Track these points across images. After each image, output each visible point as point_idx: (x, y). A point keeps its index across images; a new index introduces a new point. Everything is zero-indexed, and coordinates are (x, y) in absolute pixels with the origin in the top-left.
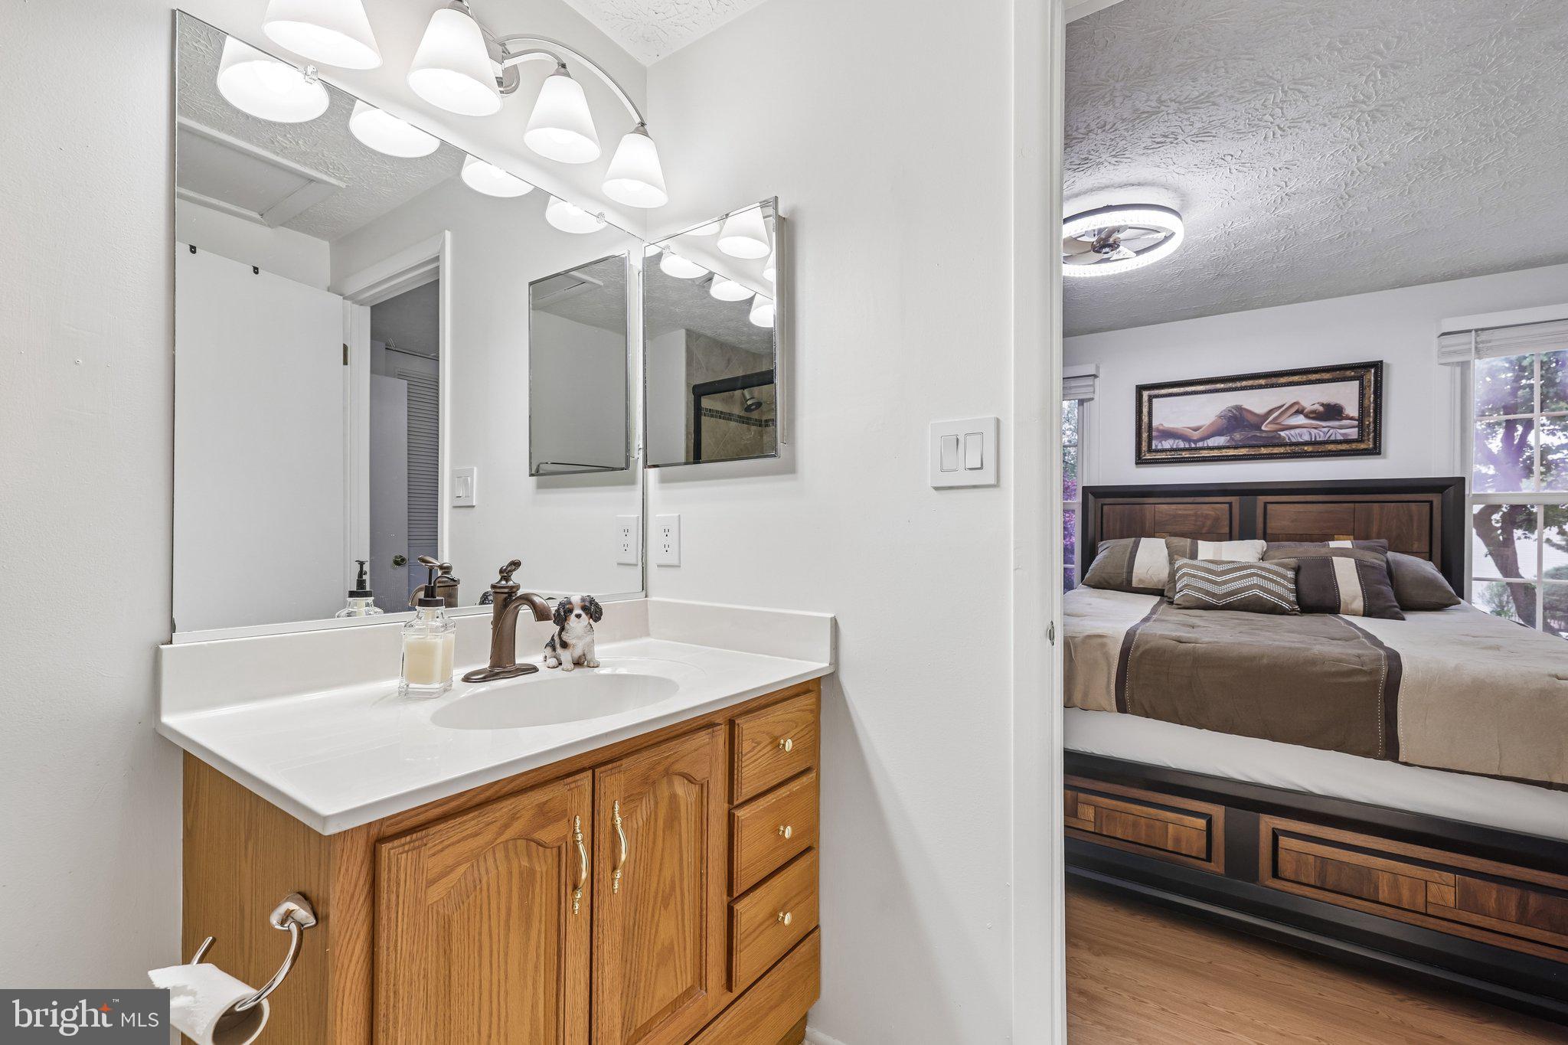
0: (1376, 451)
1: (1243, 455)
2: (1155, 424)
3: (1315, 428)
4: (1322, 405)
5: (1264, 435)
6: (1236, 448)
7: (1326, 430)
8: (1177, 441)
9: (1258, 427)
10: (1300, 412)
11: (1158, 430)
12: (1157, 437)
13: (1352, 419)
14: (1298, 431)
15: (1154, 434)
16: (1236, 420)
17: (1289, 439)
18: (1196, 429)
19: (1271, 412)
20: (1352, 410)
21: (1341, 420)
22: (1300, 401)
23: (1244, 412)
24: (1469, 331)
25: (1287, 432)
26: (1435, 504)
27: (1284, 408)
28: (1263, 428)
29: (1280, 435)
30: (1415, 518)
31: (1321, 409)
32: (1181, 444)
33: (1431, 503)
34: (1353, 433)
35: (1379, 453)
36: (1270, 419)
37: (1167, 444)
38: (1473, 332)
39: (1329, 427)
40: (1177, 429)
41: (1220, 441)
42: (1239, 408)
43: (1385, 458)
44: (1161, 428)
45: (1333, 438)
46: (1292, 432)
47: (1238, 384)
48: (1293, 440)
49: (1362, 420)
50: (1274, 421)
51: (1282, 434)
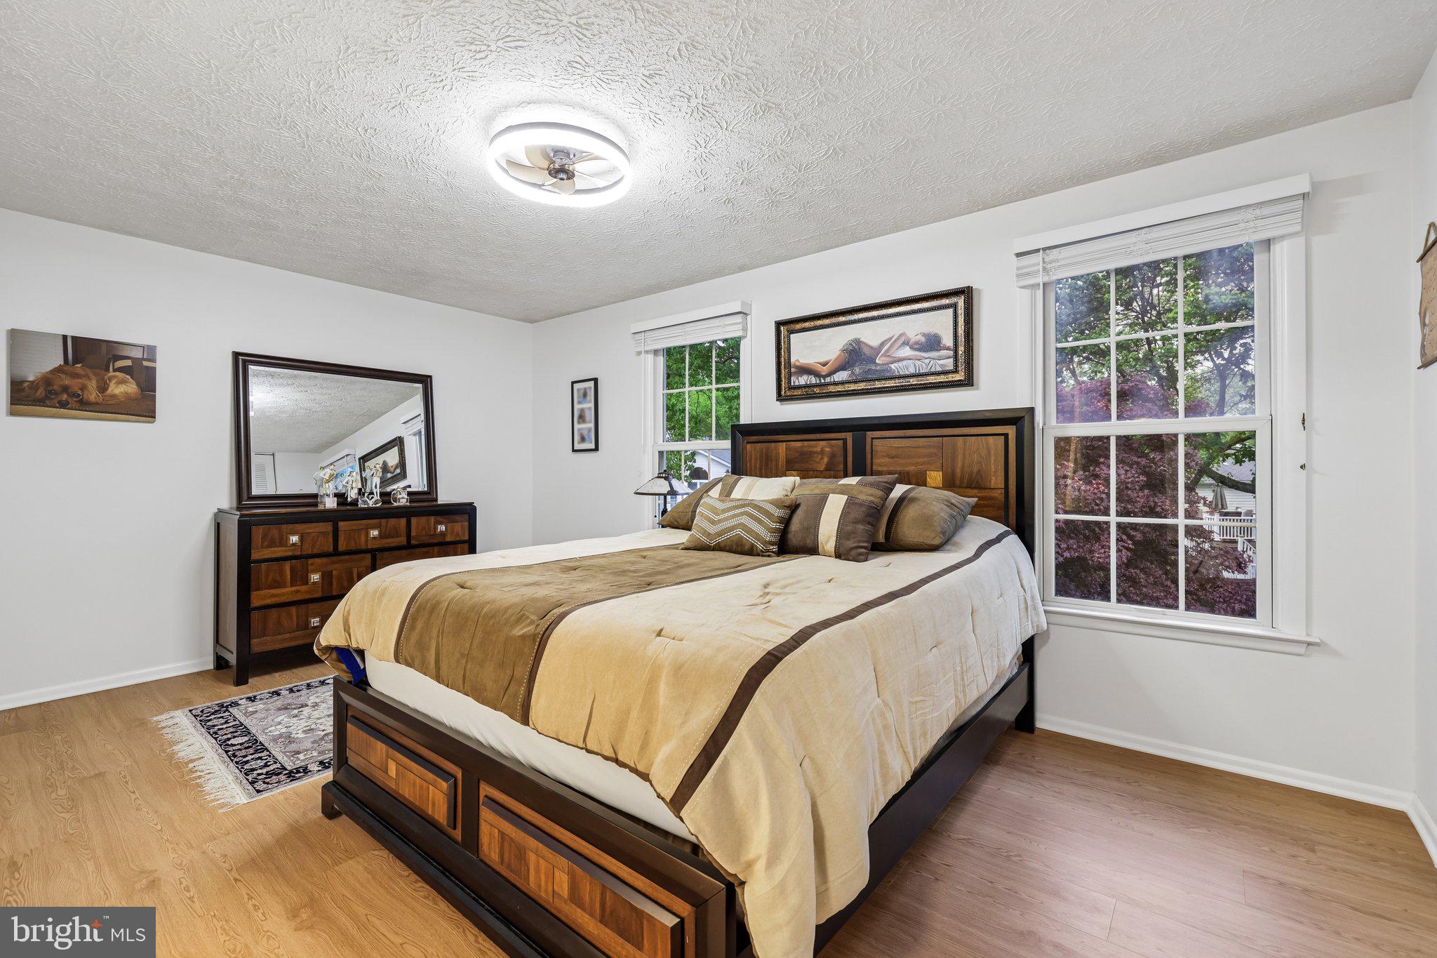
0: (969, 382)
1: (862, 389)
2: (793, 360)
3: (919, 360)
4: (924, 335)
5: (878, 368)
6: (856, 382)
7: (927, 361)
8: (810, 377)
9: (873, 361)
10: (906, 343)
11: (797, 367)
12: (796, 373)
13: (948, 349)
14: (905, 363)
15: (793, 370)
16: (854, 355)
17: (898, 371)
18: (824, 364)
19: (882, 344)
20: (948, 341)
21: (940, 350)
22: (907, 333)
23: (863, 345)
24: (1037, 251)
25: (896, 365)
26: (1010, 437)
27: (894, 339)
28: (877, 361)
29: (891, 368)
30: (992, 452)
31: (923, 339)
32: (813, 380)
33: (1006, 436)
34: (949, 364)
35: (972, 385)
36: (882, 352)
37: (803, 380)
38: (1041, 251)
39: (929, 358)
40: (810, 364)
41: (842, 376)
42: (858, 341)
43: (978, 389)
44: (797, 364)
45: (933, 370)
46: (900, 364)
47: (856, 317)
48: (902, 373)
49: (956, 350)
50: (885, 355)
51: (892, 366)
